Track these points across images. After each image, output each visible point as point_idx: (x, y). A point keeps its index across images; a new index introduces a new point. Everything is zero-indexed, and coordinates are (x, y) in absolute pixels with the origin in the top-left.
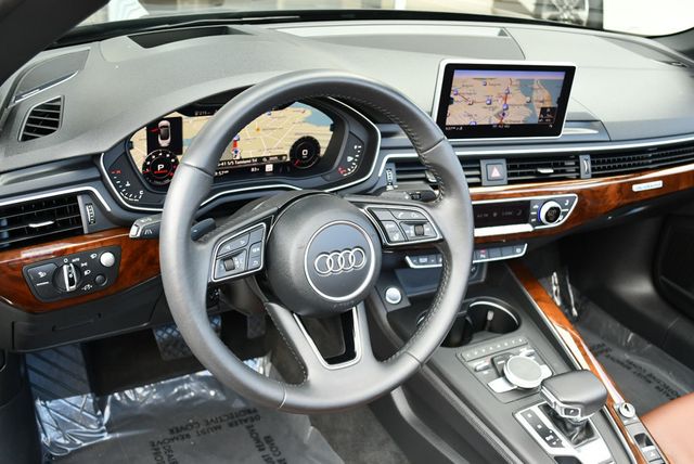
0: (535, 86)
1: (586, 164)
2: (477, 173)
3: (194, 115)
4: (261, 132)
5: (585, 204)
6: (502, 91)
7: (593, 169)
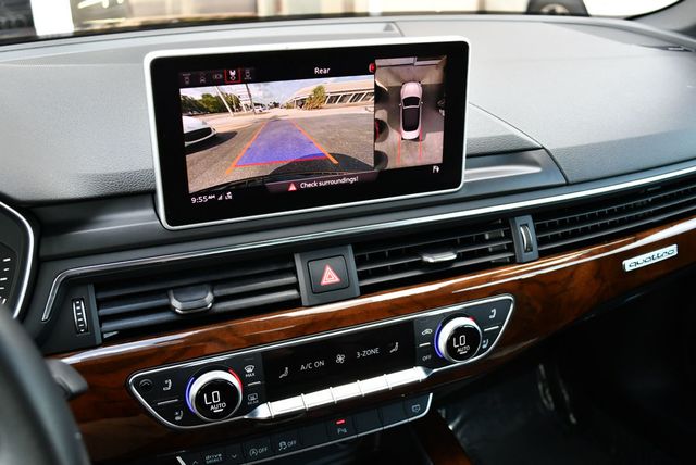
1: (526, 233)
2: (290, 279)
7: (541, 242)
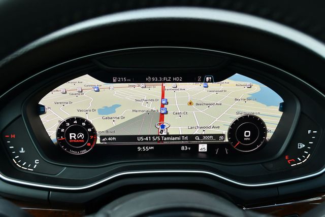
3: (111, 82)
4: (194, 106)
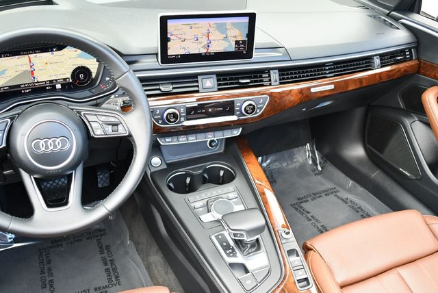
0: (229, 27)
1: (275, 76)
4: (48, 65)
5: (276, 102)
6: (205, 31)
7: (280, 79)
